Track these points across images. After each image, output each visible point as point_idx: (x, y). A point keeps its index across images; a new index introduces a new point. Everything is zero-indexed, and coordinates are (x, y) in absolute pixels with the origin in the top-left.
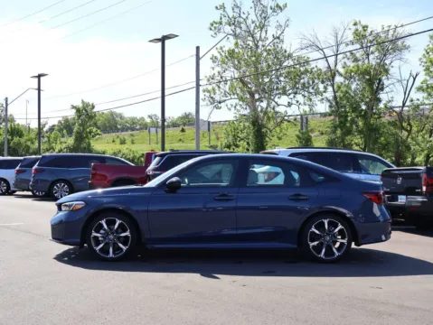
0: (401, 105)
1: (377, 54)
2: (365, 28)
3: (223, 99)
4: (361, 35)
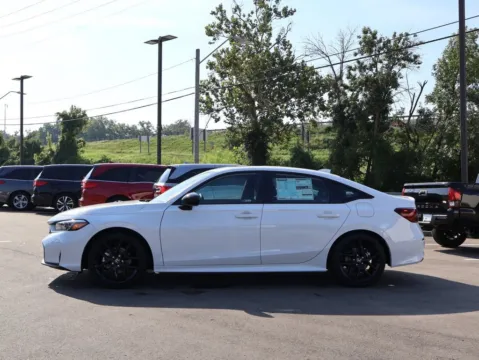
0: (408, 114)
1: (386, 62)
2: (374, 35)
3: (220, 107)
4: (370, 42)
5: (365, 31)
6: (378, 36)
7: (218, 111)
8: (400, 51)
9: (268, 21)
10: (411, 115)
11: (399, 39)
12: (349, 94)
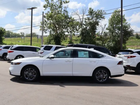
1: (95, 18)
2: (92, 10)
3: (47, 29)
4: (91, 12)
5: (90, 9)
6: (94, 11)
8: (99, 15)
9: (61, 5)
10: (102, 33)
11: (99, 12)
12: (85, 27)
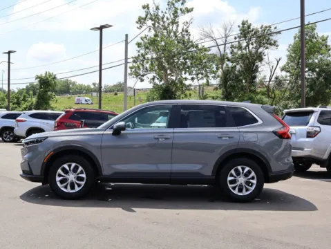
0: (268, 80)
1: (255, 45)
2: (249, 27)
3: (144, 73)
5: (243, 24)
6: (252, 27)
7: (143, 76)
8: (265, 38)
9: (176, 17)
10: (270, 80)
11: (265, 30)
